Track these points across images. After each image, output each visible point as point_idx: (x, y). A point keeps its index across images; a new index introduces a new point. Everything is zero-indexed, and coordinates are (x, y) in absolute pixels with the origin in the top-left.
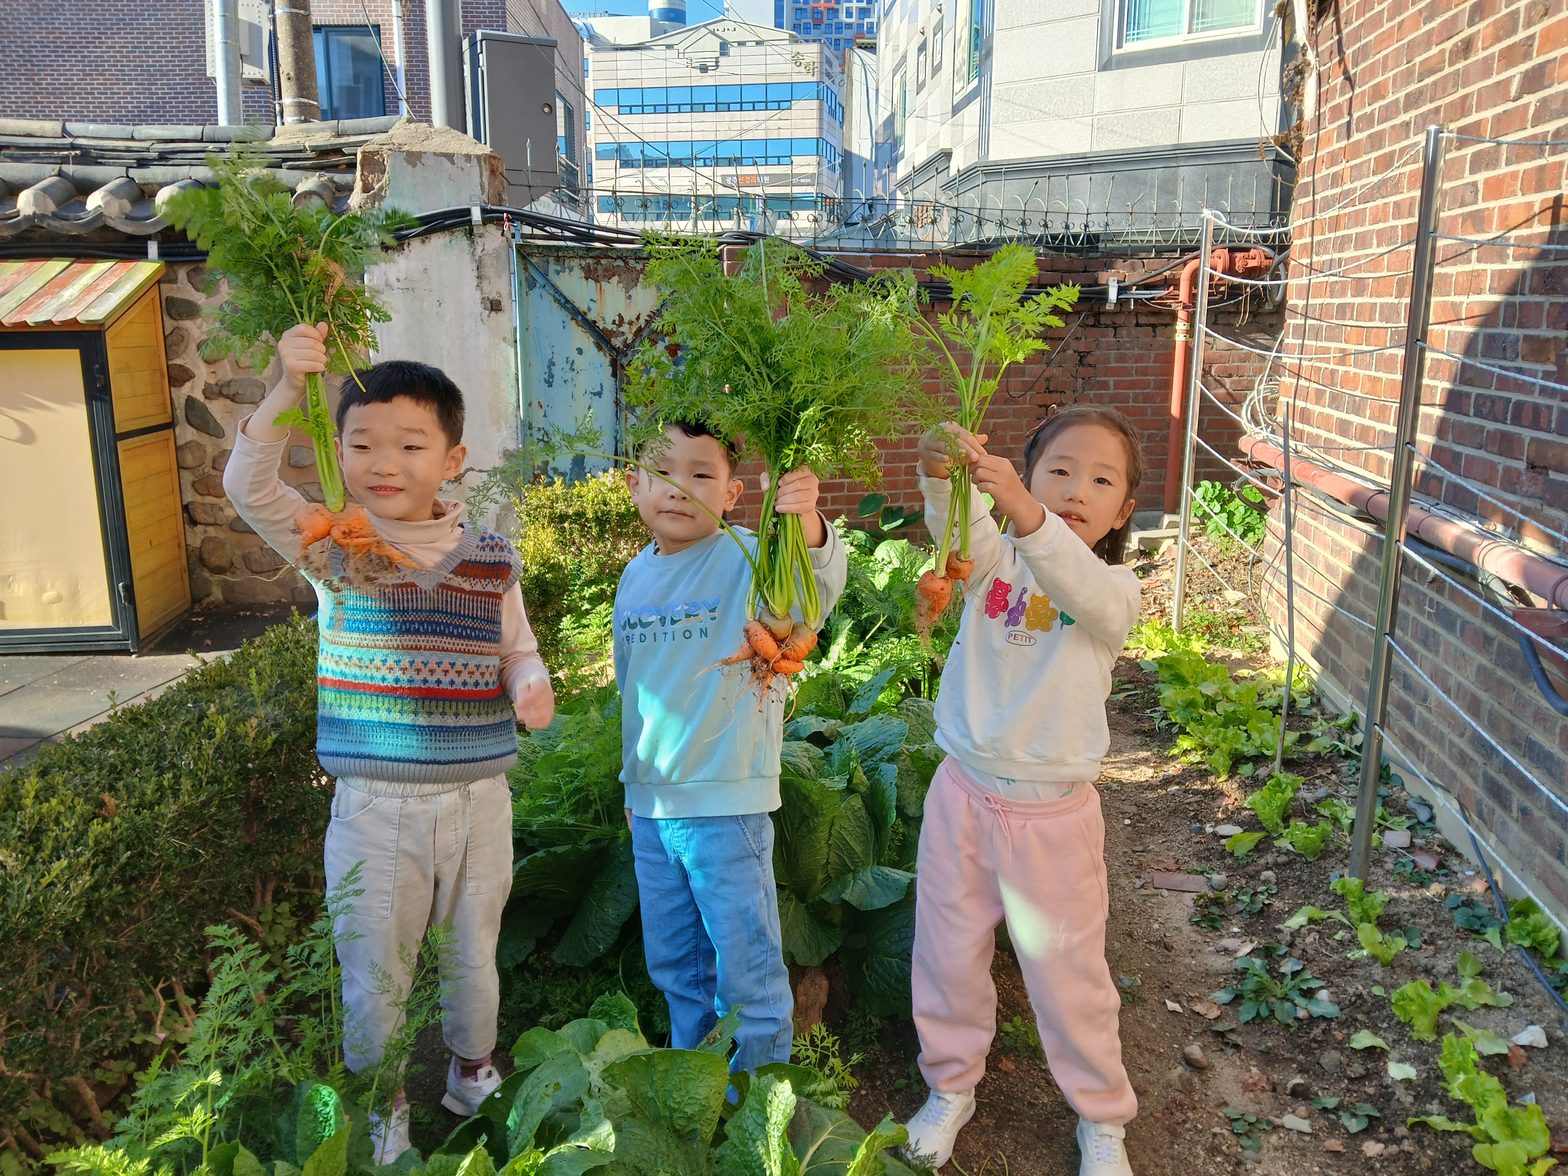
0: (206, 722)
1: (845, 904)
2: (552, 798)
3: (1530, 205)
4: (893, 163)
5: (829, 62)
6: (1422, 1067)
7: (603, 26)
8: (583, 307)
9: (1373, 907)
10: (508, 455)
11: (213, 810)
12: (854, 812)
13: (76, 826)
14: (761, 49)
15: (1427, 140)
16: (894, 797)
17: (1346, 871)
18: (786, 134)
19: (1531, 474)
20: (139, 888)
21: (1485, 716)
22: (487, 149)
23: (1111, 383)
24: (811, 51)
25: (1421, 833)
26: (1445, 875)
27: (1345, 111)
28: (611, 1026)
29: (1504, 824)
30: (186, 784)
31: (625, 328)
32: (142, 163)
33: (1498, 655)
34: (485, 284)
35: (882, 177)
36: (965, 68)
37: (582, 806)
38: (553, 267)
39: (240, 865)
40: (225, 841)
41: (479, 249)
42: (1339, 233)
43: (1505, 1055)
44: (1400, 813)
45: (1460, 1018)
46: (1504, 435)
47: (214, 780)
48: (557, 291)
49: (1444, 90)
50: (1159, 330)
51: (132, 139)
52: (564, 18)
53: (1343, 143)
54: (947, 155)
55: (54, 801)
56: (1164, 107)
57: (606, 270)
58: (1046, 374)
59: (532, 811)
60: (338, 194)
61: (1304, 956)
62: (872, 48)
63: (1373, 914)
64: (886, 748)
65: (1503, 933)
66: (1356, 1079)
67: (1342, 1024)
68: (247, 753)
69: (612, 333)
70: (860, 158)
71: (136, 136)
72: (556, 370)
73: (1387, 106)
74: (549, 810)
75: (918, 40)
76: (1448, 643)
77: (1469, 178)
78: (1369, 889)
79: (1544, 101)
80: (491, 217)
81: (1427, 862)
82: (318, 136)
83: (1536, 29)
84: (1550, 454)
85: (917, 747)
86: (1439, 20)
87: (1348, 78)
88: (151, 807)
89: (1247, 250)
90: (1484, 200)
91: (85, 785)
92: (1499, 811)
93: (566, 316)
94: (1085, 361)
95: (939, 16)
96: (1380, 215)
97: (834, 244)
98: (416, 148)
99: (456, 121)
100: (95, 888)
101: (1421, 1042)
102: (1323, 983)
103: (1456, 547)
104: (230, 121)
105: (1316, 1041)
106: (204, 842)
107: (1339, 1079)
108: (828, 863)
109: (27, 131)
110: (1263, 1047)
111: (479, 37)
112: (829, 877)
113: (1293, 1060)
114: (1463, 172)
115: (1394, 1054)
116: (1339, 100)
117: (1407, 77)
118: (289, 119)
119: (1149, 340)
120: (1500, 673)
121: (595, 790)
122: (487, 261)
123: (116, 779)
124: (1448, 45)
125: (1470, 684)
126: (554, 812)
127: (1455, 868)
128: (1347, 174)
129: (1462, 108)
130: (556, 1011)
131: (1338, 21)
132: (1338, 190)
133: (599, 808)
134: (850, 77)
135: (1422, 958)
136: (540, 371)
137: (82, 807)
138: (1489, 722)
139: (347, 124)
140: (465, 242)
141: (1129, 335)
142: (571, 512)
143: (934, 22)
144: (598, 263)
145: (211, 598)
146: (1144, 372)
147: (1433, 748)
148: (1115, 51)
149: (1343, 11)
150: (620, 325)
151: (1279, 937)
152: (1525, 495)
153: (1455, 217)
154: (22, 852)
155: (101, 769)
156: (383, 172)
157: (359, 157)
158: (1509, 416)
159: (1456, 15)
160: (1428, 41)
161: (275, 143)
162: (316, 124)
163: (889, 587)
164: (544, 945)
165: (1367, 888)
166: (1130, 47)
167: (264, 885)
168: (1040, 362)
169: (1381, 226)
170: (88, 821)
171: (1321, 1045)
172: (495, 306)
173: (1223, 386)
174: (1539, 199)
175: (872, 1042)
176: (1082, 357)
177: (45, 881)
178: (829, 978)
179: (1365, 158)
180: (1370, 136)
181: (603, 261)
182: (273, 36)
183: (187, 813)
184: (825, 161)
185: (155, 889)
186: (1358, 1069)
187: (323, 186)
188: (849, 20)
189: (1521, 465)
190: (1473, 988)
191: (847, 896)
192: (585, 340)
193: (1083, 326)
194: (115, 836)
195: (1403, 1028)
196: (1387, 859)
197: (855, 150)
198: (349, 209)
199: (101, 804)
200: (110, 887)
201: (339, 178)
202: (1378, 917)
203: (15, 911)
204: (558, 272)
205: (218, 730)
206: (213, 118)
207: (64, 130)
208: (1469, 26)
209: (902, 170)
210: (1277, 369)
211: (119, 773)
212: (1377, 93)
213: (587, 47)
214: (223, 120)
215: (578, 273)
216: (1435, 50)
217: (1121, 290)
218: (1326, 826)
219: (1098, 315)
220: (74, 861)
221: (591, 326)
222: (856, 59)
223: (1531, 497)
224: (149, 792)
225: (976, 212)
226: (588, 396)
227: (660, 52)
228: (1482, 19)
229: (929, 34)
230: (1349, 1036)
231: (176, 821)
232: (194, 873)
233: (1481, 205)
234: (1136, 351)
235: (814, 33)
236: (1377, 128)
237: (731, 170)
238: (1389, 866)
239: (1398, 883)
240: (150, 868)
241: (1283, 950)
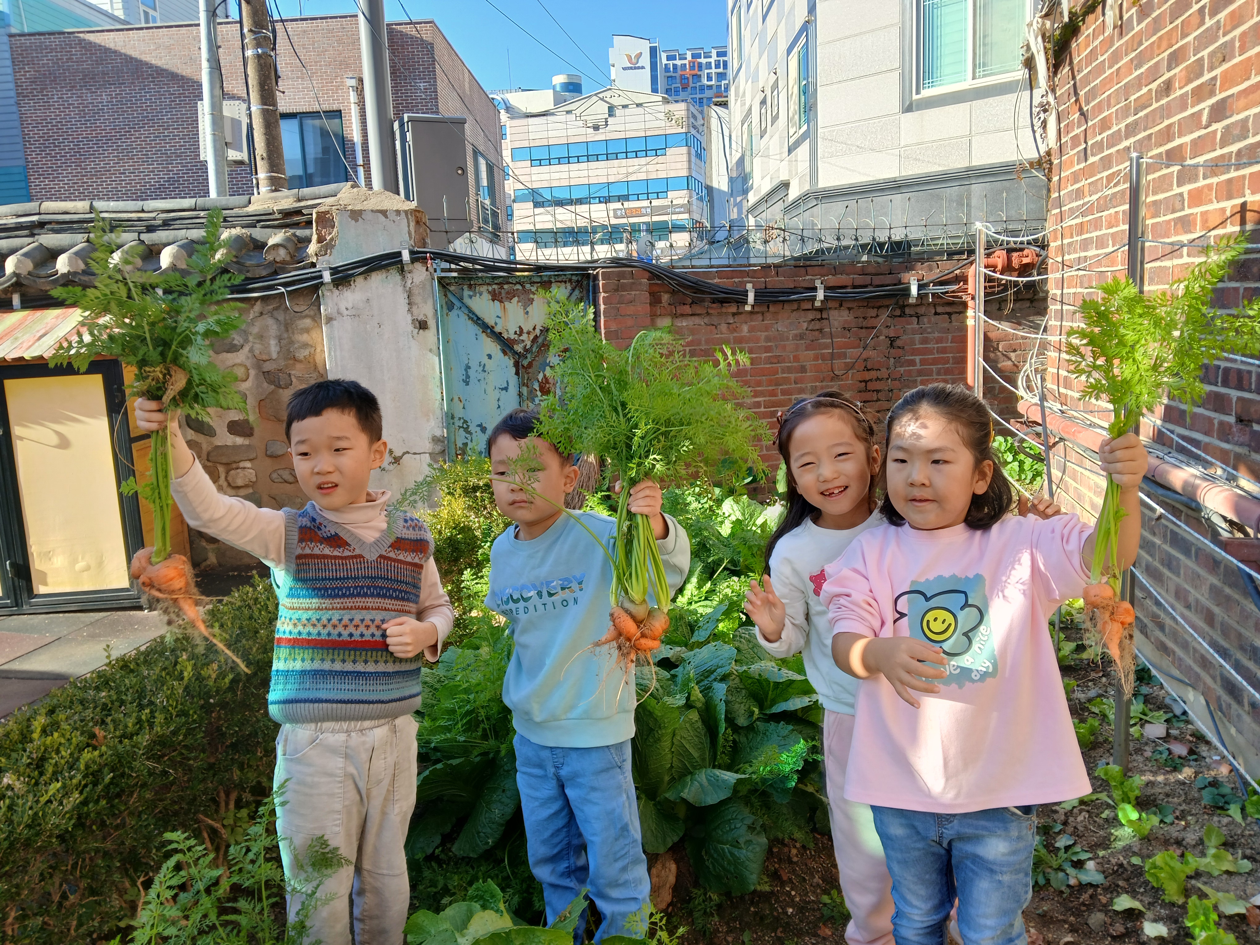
0: (178, 667)
1: (684, 800)
2: (449, 720)
3: (1223, 210)
4: (745, 192)
5: (695, 117)
6: (1173, 926)
7: (518, 100)
8: (490, 321)
9: (1132, 790)
10: (436, 440)
11: (181, 738)
12: (692, 724)
13: (71, 754)
14: (640, 110)
15: (1131, 165)
16: (723, 712)
17: (1111, 759)
18: (663, 175)
19: (1240, 426)
20: (121, 802)
21: (1218, 625)
22: (413, 205)
23: (918, 361)
24: (680, 109)
25: (1176, 724)
26: (1196, 760)
27: (1082, 140)
28: (484, 907)
29: (1239, 716)
30: (160, 718)
31: (524, 337)
32: (151, 229)
33: (1225, 576)
34: (415, 309)
35: (736, 204)
36: (797, 117)
37: (472, 725)
38: (467, 293)
39: (204, 780)
40: (191, 762)
41: (409, 282)
42: (1084, 237)
43: (1244, 915)
44: (1159, 708)
45: (1205, 883)
46: (1217, 396)
47: (183, 713)
48: (470, 311)
49: (1154, 121)
50: (954, 317)
51: (143, 211)
52: (484, 96)
53: (1082, 165)
54: (786, 185)
55: (56, 735)
56: (957, 138)
57: (508, 293)
58: (864, 356)
59: (433, 731)
60: (299, 245)
61: (1075, 833)
62: (724, 105)
63: (1132, 796)
64: (719, 670)
65: (1243, 809)
66: (1118, 937)
67: (1106, 890)
68: (210, 691)
69: (515, 341)
70: (719, 191)
71: (145, 209)
72: (471, 372)
73: (1112, 135)
74: (448, 729)
75: (760, 97)
76: (1186, 566)
77: (1176, 190)
78: (1130, 774)
79: (1227, 128)
80: (417, 257)
81: (1180, 750)
82: (283, 202)
83: (1217, 72)
84: (1252, 410)
85: (745, 668)
86: (1146, 67)
87: (1082, 114)
88: (131, 738)
89: (1022, 250)
90: (1189, 207)
91: (82, 721)
92: (1234, 705)
93: (477, 330)
94: (895, 344)
95: (775, 77)
96: (1113, 221)
97: (687, 263)
98: (358, 207)
99: (391, 186)
100: (85, 803)
101: (1173, 904)
102: (1090, 855)
103: (1184, 488)
104: (219, 194)
105: (1085, 905)
106: (173, 764)
107: (1104, 938)
108: (672, 767)
109: (64, 210)
110: (1040, 911)
111: (406, 120)
112: (673, 778)
113: (1065, 921)
114: (1172, 186)
115: (1149, 914)
116: (1077, 131)
117: (1125, 112)
118: (264, 189)
119: (946, 325)
120: (1228, 590)
121: (482, 712)
122: (416, 291)
123: (107, 715)
124: (1154, 86)
125: (1206, 601)
126: (450, 731)
127: (1204, 754)
128: (1086, 189)
129: (1167, 135)
130: (454, 894)
131: (1072, 69)
132: (1081, 202)
133: (487, 727)
134: (709, 128)
135: (1174, 832)
136: (459, 374)
137: (77, 738)
138: (1222, 631)
139: (306, 191)
140: (398, 277)
141: (929, 322)
142: (481, 484)
143: (771, 82)
144: (502, 288)
145: (208, 562)
146: (944, 350)
147: (1179, 652)
148: (915, 97)
149: (1075, 62)
150: (520, 335)
151: (1055, 817)
152: (1236, 444)
153: (1168, 222)
154: (29, 776)
155: (95, 708)
156: (333, 227)
157: (314, 216)
158: (1220, 380)
159: (1157, 63)
160: (1139, 83)
161: (251, 209)
162: (285, 192)
163: (732, 535)
164: (448, 839)
165: (1127, 773)
166: (926, 93)
167: (227, 795)
168: (858, 347)
169: (1114, 230)
170: (81, 750)
171: (1090, 907)
172: (422, 325)
173: (1010, 359)
174: (1230, 205)
175: (712, 915)
176: (892, 341)
177: (43, 800)
178: (677, 862)
179: (1099, 176)
180: (1101, 159)
181: (506, 287)
182: (250, 127)
183: (161, 742)
184: (694, 194)
185: (134, 803)
186: (1119, 928)
187: (288, 239)
188: (709, 83)
189: (1232, 419)
190: (1216, 857)
191: (684, 795)
192: (492, 347)
193: (892, 316)
194: (102, 761)
195: (1157, 892)
196: (1146, 748)
197: (715, 185)
198: (308, 256)
199: (93, 736)
200: (97, 802)
201: (300, 232)
202: (1137, 798)
203: (19, 825)
204: (471, 297)
205: (186, 674)
206: (207, 193)
207: (92, 207)
208: (1169, 71)
209: (752, 198)
210: (1044, 346)
211: (109, 710)
212: (1105, 125)
213: (504, 116)
214: (213, 193)
215: (486, 296)
216: (1145, 90)
217: (920, 287)
218: (1095, 722)
219: (903, 307)
220: (68, 782)
221: (498, 337)
222: (713, 114)
223: (1241, 445)
224: (130, 725)
225: (800, 233)
226: (497, 391)
227: (561, 117)
228: (1177, 66)
229: (768, 92)
230: (1112, 899)
231: (149, 749)
232: (167, 788)
233: (1187, 211)
234: (936, 335)
235: (683, 95)
236: (1106, 153)
237: (618, 205)
238: (1148, 754)
239: (1155, 768)
240: (129, 786)
241: (1058, 827)
